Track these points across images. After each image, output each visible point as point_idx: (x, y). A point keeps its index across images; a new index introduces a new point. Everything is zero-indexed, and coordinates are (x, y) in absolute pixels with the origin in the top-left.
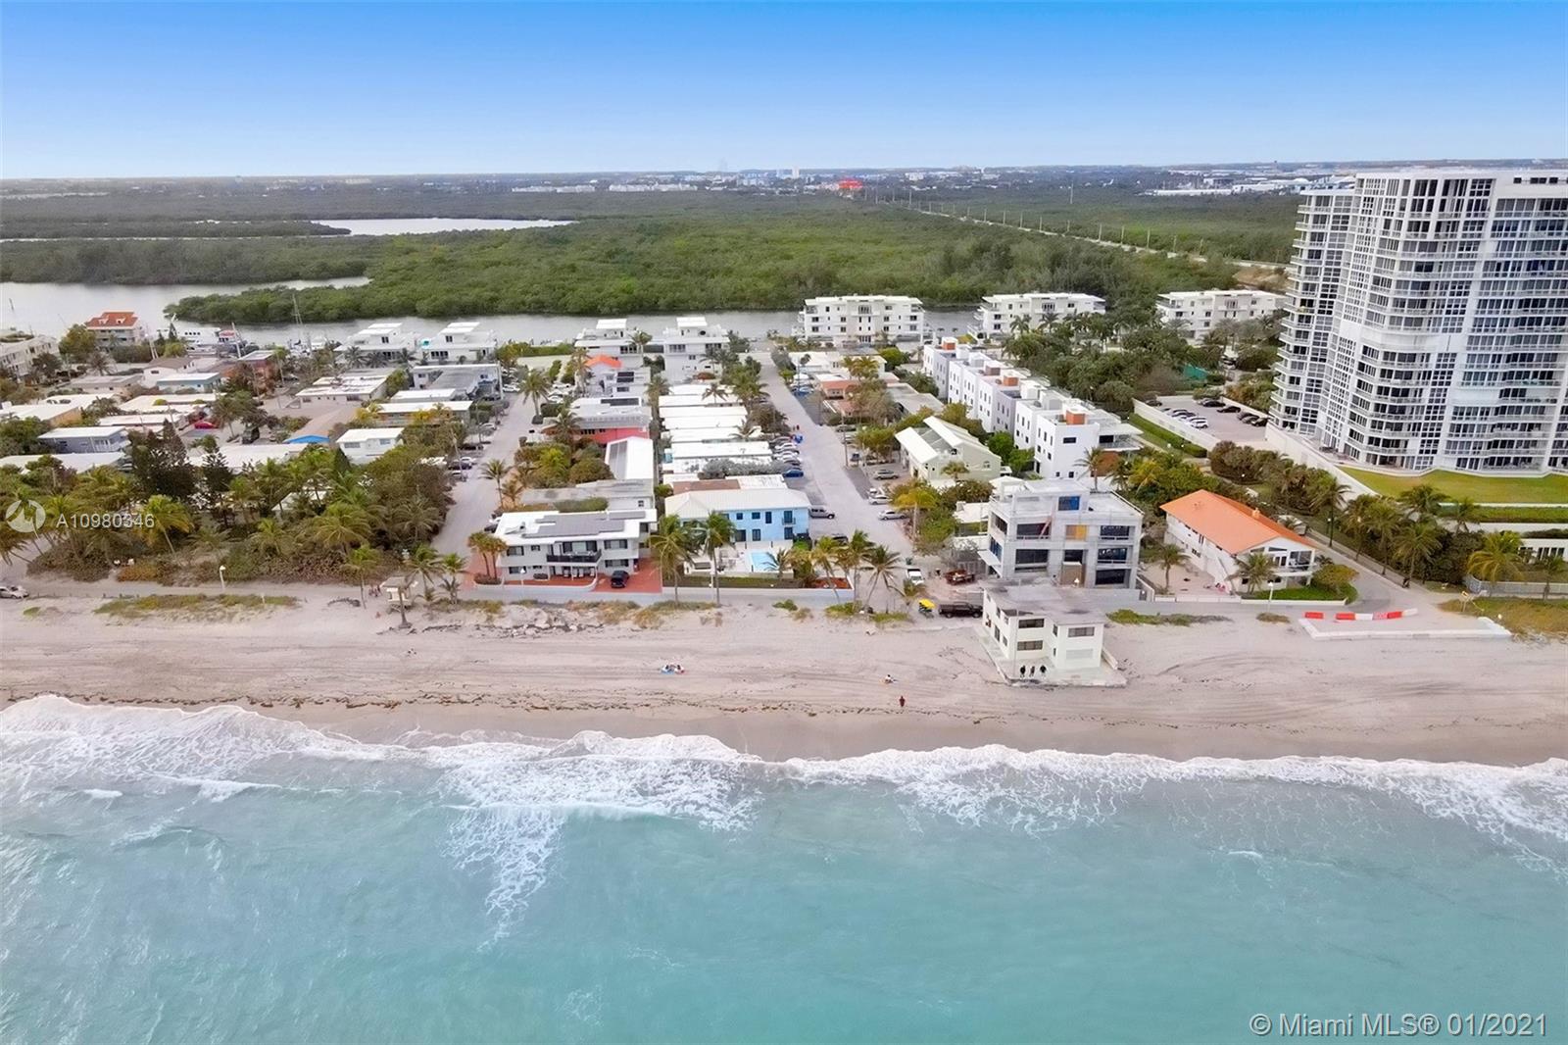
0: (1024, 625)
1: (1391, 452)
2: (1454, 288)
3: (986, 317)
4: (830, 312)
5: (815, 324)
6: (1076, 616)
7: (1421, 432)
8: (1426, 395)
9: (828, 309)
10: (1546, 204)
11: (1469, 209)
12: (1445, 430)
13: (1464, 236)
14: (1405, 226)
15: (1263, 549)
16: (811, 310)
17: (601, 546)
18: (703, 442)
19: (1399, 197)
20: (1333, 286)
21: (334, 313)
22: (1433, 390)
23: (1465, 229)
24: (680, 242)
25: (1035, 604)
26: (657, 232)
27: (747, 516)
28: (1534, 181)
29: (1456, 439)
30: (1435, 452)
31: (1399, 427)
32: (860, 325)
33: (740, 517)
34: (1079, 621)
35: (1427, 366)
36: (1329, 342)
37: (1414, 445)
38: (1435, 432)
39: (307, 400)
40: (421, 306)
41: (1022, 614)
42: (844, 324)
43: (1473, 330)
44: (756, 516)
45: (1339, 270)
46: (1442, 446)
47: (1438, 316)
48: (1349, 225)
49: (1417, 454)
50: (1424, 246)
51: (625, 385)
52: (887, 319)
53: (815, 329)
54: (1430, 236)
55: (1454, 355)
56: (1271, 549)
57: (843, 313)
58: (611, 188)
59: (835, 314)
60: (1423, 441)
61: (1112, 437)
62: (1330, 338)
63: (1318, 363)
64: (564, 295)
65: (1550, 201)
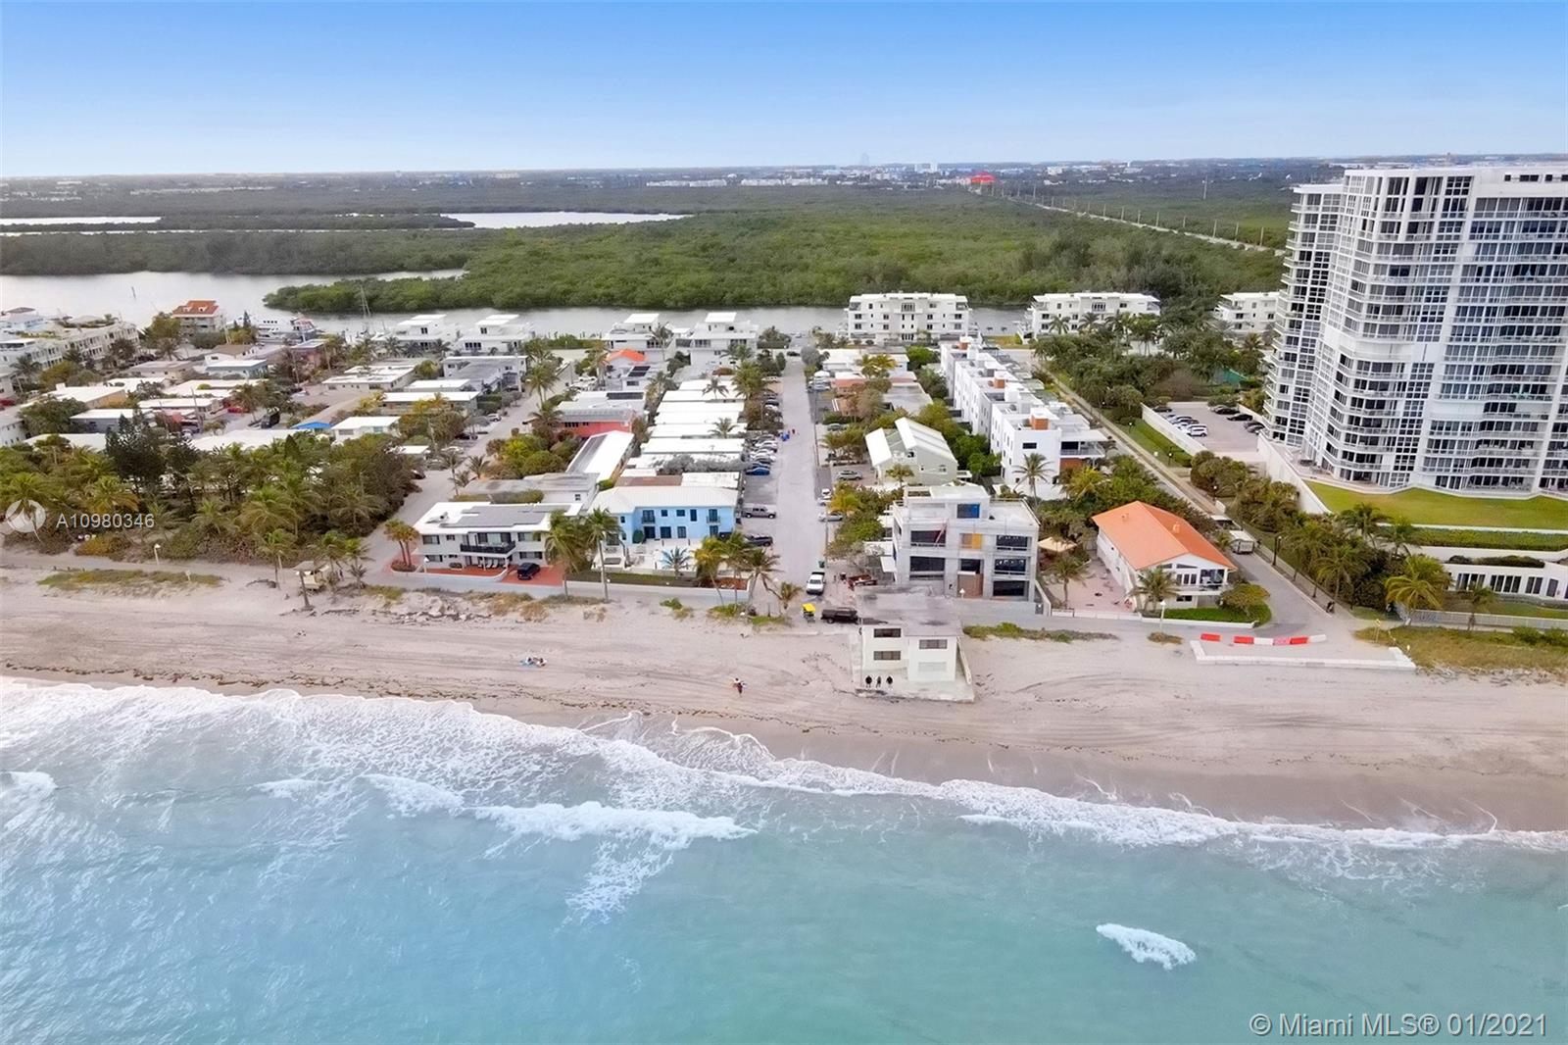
0: (879, 634)
1: (1366, 468)
2: (1430, 293)
3: (1035, 316)
4: (874, 308)
5: (858, 321)
6: (930, 627)
7: (1396, 446)
8: (1401, 408)
9: (871, 306)
10: (1534, 204)
11: (1446, 208)
12: (1422, 446)
13: (1440, 238)
14: (1377, 227)
15: (1170, 566)
16: (857, 305)
17: (514, 538)
18: (683, 437)
19: (1373, 196)
20: (1321, 290)
21: (413, 304)
22: (1408, 402)
23: (1441, 230)
24: (777, 237)
25: (897, 614)
26: (763, 225)
27: (672, 514)
28: (1524, 178)
29: (1435, 455)
30: (1411, 468)
31: (1374, 442)
32: (903, 322)
33: (664, 513)
34: (932, 633)
35: (1401, 376)
36: (1316, 349)
37: (1388, 461)
38: (1411, 447)
39: (332, 387)
40: (498, 298)
41: (878, 622)
42: (886, 322)
43: (1451, 340)
44: (681, 513)
45: (1327, 273)
46: (1419, 463)
47: (1413, 323)
48: (1337, 225)
49: (1391, 470)
50: (1398, 248)
51: (634, 379)
52: (930, 317)
53: (858, 326)
54: (1402, 237)
55: (1431, 365)
56: (1179, 566)
57: (886, 310)
58: (744, 182)
59: (878, 312)
60: (1398, 457)
61: (1077, 443)
62: (1317, 344)
63: (1305, 370)
64: (634, 289)
65: (1540, 201)
